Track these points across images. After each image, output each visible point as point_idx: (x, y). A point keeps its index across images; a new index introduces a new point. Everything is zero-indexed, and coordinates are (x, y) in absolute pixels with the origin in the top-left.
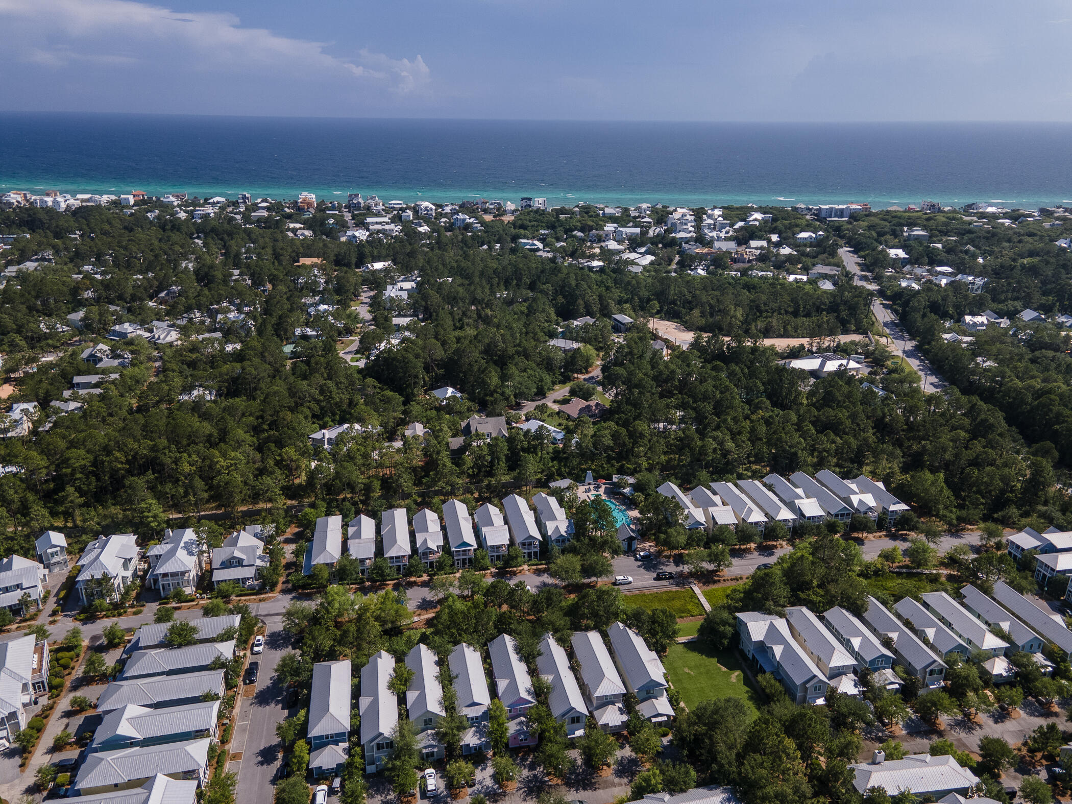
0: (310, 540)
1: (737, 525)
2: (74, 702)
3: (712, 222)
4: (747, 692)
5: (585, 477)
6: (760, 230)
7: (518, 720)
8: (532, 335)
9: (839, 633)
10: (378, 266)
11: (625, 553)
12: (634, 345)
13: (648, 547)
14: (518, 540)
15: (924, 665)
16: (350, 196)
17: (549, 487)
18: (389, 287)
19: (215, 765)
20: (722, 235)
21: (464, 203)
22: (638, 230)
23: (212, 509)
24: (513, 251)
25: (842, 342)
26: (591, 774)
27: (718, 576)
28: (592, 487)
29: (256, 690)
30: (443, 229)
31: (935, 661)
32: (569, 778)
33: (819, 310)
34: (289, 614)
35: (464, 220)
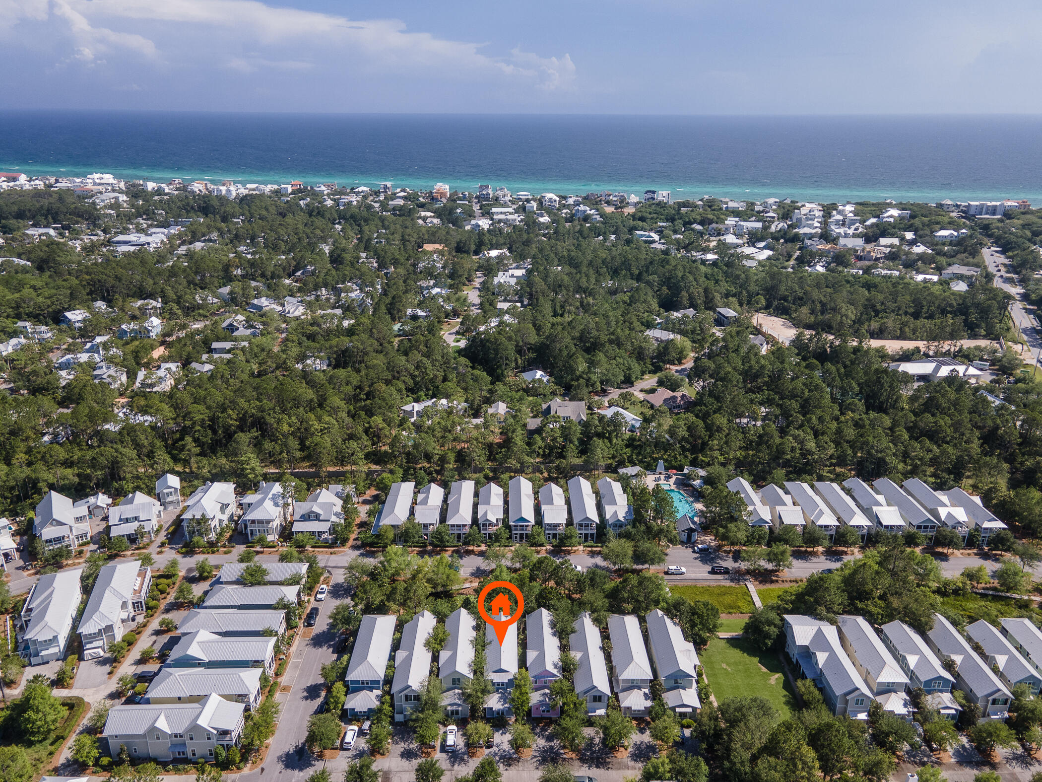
0: (383, 503)
1: (805, 527)
2: (162, 623)
3: (841, 218)
4: (785, 696)
5: (656, 466)
6: (894, 228)
7: (542, 692)
8: (627, 324)
9: (896, 649)
10: (494, 253)
11: (682, 543)
12: (730, 339)
13: (709, 540)
14: (576, 520)
15: (986, 693)
16: (481, 187)
17: (617, 473)
18: (501, 274)
19: (267, 694)
20: (851, 232)
21: (588, 196)
22: (759, 225)
23: (305, 467)
24: (628, 242)
25: (965, 347)
26: (606, 754)
27: (777, 576)
28: (662, 477)
29: (313, 634)
30: (563, 220)
31: (999, 690)
32: (584, 754)
33: (944, 312)
34: (350, 568)
35: (585, 211)
